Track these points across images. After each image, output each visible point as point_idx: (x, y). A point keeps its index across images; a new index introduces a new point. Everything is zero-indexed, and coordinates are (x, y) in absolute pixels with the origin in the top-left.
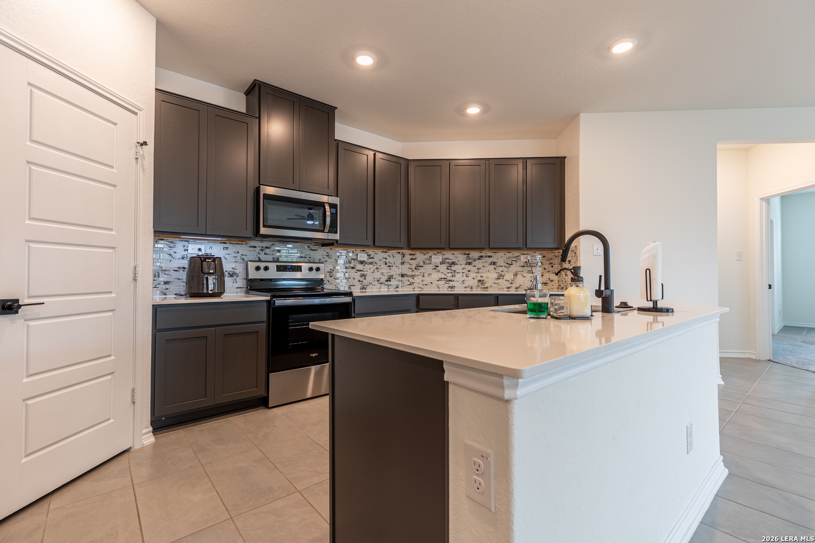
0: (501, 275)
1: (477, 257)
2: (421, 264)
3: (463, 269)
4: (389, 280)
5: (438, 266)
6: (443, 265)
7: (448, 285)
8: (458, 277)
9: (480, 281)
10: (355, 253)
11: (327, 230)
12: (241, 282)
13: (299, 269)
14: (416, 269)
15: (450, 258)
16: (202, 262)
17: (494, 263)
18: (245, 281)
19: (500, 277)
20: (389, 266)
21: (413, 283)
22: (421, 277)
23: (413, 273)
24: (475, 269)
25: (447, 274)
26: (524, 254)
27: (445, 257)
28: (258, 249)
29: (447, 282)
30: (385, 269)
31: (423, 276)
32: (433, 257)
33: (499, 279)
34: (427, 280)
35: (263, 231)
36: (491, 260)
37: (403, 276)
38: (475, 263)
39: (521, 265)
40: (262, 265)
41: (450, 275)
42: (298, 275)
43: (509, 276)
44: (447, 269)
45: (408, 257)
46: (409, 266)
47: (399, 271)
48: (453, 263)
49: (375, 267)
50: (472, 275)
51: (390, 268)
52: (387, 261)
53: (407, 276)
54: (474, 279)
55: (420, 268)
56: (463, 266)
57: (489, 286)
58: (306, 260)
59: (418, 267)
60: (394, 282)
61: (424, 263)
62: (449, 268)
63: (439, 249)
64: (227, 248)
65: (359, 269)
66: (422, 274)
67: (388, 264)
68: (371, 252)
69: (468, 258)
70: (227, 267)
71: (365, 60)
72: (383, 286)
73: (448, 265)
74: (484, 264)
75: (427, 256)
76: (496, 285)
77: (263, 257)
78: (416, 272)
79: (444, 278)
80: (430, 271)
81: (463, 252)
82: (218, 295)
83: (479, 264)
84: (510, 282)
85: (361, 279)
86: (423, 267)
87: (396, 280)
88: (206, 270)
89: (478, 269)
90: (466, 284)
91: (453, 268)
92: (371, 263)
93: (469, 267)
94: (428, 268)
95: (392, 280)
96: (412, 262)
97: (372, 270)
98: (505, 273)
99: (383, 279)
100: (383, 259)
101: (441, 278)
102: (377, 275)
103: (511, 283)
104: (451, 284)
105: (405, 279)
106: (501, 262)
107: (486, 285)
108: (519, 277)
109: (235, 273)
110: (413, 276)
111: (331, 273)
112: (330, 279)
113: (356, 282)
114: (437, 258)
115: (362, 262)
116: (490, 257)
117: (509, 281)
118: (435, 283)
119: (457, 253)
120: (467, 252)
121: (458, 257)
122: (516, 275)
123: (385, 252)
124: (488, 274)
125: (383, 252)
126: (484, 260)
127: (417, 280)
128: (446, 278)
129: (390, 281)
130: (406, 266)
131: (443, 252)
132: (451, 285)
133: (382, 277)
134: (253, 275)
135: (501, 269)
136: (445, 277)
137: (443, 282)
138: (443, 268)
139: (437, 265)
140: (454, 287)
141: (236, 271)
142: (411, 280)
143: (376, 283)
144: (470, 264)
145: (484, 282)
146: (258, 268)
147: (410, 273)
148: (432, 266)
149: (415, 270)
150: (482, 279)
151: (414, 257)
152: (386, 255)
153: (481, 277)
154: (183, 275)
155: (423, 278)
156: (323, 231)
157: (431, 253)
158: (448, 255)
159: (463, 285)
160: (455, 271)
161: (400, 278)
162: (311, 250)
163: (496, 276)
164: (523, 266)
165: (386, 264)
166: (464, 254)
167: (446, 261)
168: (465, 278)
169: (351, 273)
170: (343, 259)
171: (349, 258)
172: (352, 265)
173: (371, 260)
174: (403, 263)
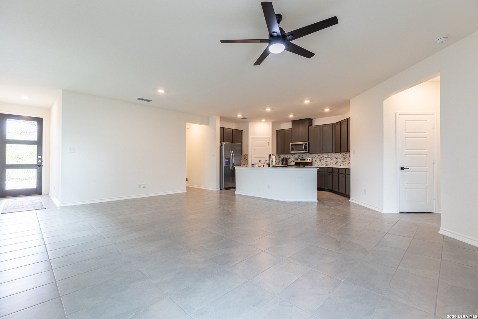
4: (337, 163)
11: (304, 150)
13: (305, 160)
28: (298, 156)
30: (335, 160)
35: (291, 152)
40: (297, 159)
47: (341, 160)
49: (331, 159)
52: (336, 157)
67: (336, 158)
68: (329, 154)
71: (291, 116)
72: (334, 165)
77: (299, 157)
85: (326, 163)
92: (329, 158)
99: (334, 163)
102: (332, 161)
105: (343, 163)
111: (316, 161)
112: (316, 162)
113: (324, 163)
115: (326, 158)
118: (348, 164)
133: (334, 162)
143: (331, 164)
147: (343, 161)
152: (335, 155)
161: (341, 162)
169: (322, 161)
170: (320, 157)
171: (322, 156)
172: (322, 158)
173: (329, 157)
174: (342, 157)
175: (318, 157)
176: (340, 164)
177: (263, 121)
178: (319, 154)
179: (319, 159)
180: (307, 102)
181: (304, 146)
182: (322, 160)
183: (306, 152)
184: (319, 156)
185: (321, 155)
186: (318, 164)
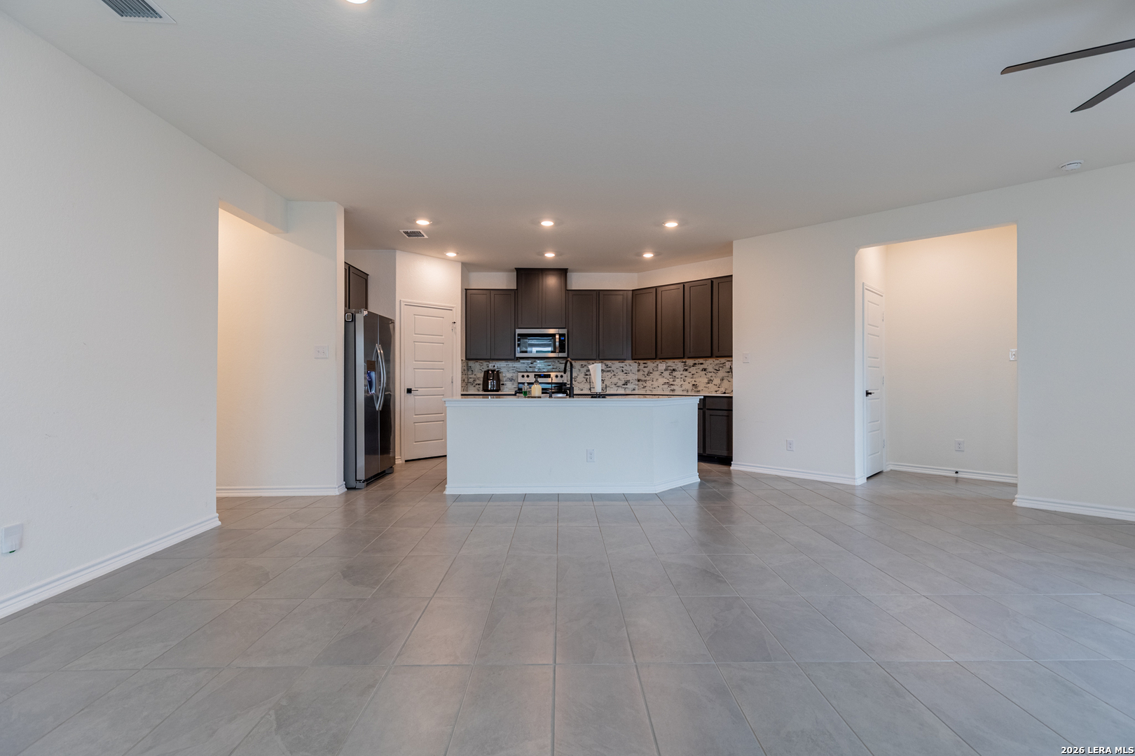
0: (711, 380)
1: (692, 365)
2: (651, 371)
3: (681, 375)
4: (626, 383)
6: (666, 372)
8: (678, 382)
9: (694, 385)
11: (557, 351)
12: (516, 384)
13: (549, 376)
15: (672, 366)
17: (705, 370)
19: (710, 381)
20: (626, 373)
21: (645, 386)
22: (650, 382)
23: (646, 379)
24: (690, 375)
25: (670, 379)
27: (668, 365)
28: (525, 365)
29: (670, 386)
30: (623, 377)
31: (653, 381)
32: (659, 365)
33: (709, 383)
34: (655, 384)
35: (518, 355)
36: (702, 367)
37: (639, 381)
38: (690, 370)
39: (726, 371)
40: (526, 374)
41: (672, 380)
42: (549, 380)
43: (717, 381)
44: (670, 375)
45: (642, 366)
46: (643, 373)
47: (636, 377)
48: (674, 370)
49: (613, 374)
50: (688, 380)
51: (626, 375)
52: (623, 369)
53: (642, 381)
54: (689, 383)
56: (681, 372)
58: (557, 370)
59: (649, 373)
60: (630, 386)
61: (653, 370)
63: (664, 358)
64: (508, 365)
66: (652, 379)
67: (625, 371)
68: (609, 363)
69: (685, 365)
70: (509, 375)
71: (550, 255)
72: (620, 389)
73: (670, 372)
74: (699, 371)
75: (655, 365)
76: (707, 389)
78: (648, 378)
79: (667, 383)
80: (658, 377)
81: (681, 360)
82: (497, 390)
83: (693, 370)
86: (652, 373)
87: (633, 384)
88: (489, 378)
89: (693, 374)
90: (684, 388)
91: (675, 374)
92: (608, 371)
93: (685, 373)
94: (656, 374)
95: (629, 384)
96: (645, 369)
97: (610, 376)
98: (714, 378)
99: (620, 383)
100: (620, 368)
101: (665, 383)
102: (615, 380)
103: (719, 387)
104: (672, 387)
105: (641, 383)
106: (710, 369)
107: (699, 389)
108: (725, 381)
109: (513, 379)
110: (645, 381)
111: (575, 379)
112: (575, 383)
114: (662, 366)
116: (702, 364)
117: (716, 385)
118: (661, 387)
119: (676, 361)
120: (684, 360)
121: (678, 364)
122: (723, 379)
123: (622, 362)
124: (700, 379)
125: (620, 362)
126: (698, 366)
127: (648, 384)
128: (669, 383)
129: (627, 385)
130: (641, 373)
131: (667, 361)
132: (672, 389)
133: (619, 381)
134: (521, 380)
135: (710, 374)
136: (668, 381)
137: (666, 386)
138: (666, 374)
139: (662, 372)
140: (675, 390)
142: (644, 383)
143: (613, 386)
144: (686, 370)
145: (697, 386)
146: (523, 376)
147: (643, 378)
148: (658, 373)
149: (647, 376)
151: (646, 366)
152: (622, 365)
153: (695, 381)
156: (555, 352)
157: (658, 362)
158: (670, 363)
159: (681, 388)
160: (675, 376)
161: (637, 383)
163: (706, 380)
165: (623, 371)
166: (682, 362)
167: (669, 368)
168: (682, 382)
170: (585, 369)
173: (609, 369)
174: (639, 371)
175: (582, 369)
176: (635, 386)
177: (451, 255)
178: (584, 363)
179: (582, 375)
180: (671, 225)
181: (557, 340)
183: (561, 355)
185: (588, 366)
186: (581, 386)
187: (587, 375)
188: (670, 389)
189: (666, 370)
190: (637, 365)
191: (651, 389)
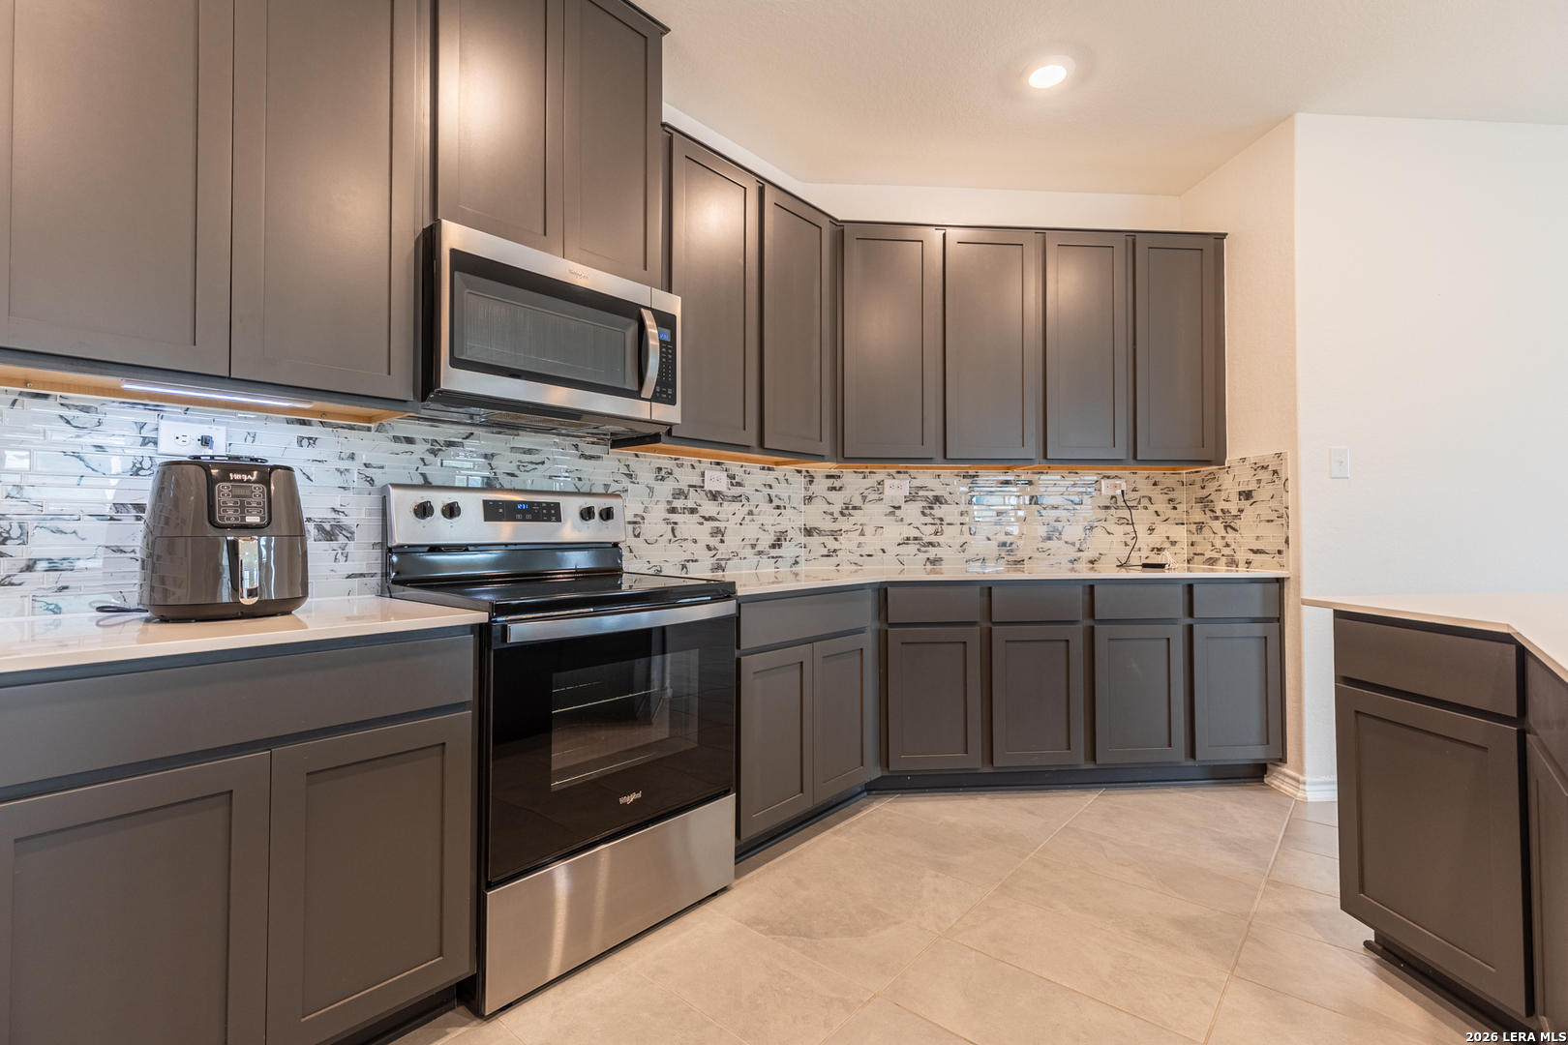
0: (1055, 530)
1: (995, 485)
2: (857, 501)
3: (962, 515)
4: (776, 544)
5: (899, 508)
6: (911, 505)
7: (926, 555)
8: (950, 535)
9: (1004, 544)
10: (698, 471)
11: (648, 391)
12: (363, 557)
14: (842, 513)
15: (930, 486)
16: (211, 482)
17: (1037, 500)
18: (378, 552)
19: (1053, 533)
20: (778, 507)
21: (835, 551)
22: (855, 536)
23: (836, 526)
24: (992, 515)
25: (923, 528)
26: (1108, 477)
27: (916, 483)
28: (420, 449)
29: (923, 549)
30: (767, 515)
31: (862, 534)
32: (888, 482)
33: (1049, 538)
34: (872, 542)
36: (1028, 491)
37: (809, 532)
38: (990, 499)
39: (1101, 505)
40: (439, 500)
41: (932, 529)
42: (552, 532)
43: (1074, 532)
44: (923, 514)
45: (821, 486)
46: (826, 507)
47: (800, 521)
48: (938, 500)
49: (746, 509)
50: (984, 529)
51: (779, 511)
52: (772, 493)
53: (820, 532)
54: (989, 539)
55: (851, 511)
56: (962, 507)
57: (1026, 557)
58: (572, 486)
59: (848, 509)
60: (788, 550)
61: (864, 498)
62: (927, 511)
63: (902, 461)
64: (312, 441)
65: (707, 516)
66: (856, 527)
67: (776, 502)
68: (735, 468)
69: (974, 485)
70: (315, 504)
72: (764, 560)
73: (925, 504)
74: (1017, 502)
75: (872, 481)
76: (1044, 555)
77: (437, 473)
78: (843, 524)
79: (916, 539)
80: (882, 520)
81: (962, 470)
83: (999, 500)
84: (1078, 545)
85: (714, 542)
86: (860, 508)
87: (794, 543)
88: (230, 516)
89: (999, 514)
90: (970, 553)
91: (939, 511)
92: (736, 499)
94: (874, 513)
95: (783, 543)
96: (832, 496)
97: (738, 518)
98: (1064, 523)
99: (767, 539)
100: (763, 489)
101: (908, 539)
102: (751, 531)
103: (1080, 550)
104: (932, 552)
105: (816, 540)
106: (1054, 497)
107: (1019, 557)
108: (1099, 533)
109: (342, 528)
110: (835, 534)
111: (638, 524)
112: (635, 542)
113: (700, 551)
114: (897, 487)
115: (714, 496)
116: (1027, 483)
117: (1073, 544)
118: (893, 550)
119: (946, 473)
120: (972, 472)
121: (950, 482)
122: (1092, 528)
123: (769, 469)
124: (1024, 528)
125: (763, 469)
126: (1013, 490)
127: (847, 542)
128: (921, 539)
129: (780, 546)
130: (819, 506)
131: (913, 471)
132: (932, 557)
133: (763, 536)
134: (406, 530)
135: (1054, 514)
136: (917, 534)
137: (912, 548)
138: (912, 511)
139: (897, 505)
140: (941, 560)
141: (345, 521)
142: (832, 544)
143: (748, 552)
144: (978, 499)
145: (1014, 547)
146: (423, 511)
147: (827, 525)
148: (884, 507)
149: (840, 518)
150: (1009, 539)
151: (837, 483)
152: (769, 477)
153: (1007, 534)
154: (134, 534)
155: (861, 539)
156: (636, 395)
157: (881, 474)
158: (926, 477)
159: (962, 555)
160: (941, 519)
161: (803, 539)
162: (583, 456)
163: (1042, 531)
164: (1107, 508)
165: (771, 501)
166: (964, 477)
167: (921, 493)
168: (966, 537)
169: (688, 525)
170: (670, 485)
171: (683, 485)
172: (690, 504)
173: (737, 491)
174: (809, 499)
175: (658, 486)
176: (798, 550)
179: (658, 512)
182: (687, 516)
184: (661, 475)
185: (677, 472)
187: (673, 510)
188: (925, 556)
189: (911, 498)
190: (802, 481)
191: (856, 558)
